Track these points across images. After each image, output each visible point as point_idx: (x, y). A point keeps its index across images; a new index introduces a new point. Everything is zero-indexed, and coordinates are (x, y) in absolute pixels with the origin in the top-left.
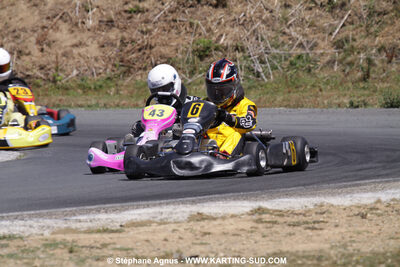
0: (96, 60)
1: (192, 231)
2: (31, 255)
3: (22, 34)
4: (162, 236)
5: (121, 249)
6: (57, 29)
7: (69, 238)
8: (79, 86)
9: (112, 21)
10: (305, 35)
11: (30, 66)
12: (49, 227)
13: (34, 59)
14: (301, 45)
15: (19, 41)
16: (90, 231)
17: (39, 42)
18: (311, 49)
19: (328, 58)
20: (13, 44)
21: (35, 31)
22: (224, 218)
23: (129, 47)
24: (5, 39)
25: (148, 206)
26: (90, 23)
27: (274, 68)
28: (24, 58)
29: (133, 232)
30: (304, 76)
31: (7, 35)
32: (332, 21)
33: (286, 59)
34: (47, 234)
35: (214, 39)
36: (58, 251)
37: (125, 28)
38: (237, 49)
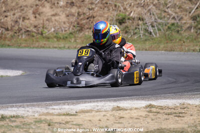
0: (64, 23)
1: (114, 116)
2: (28, 127)
3: (25, 9)
4: (98, 118)
5: (76, 125)
6: (43, 6)
7: (48, 118)
8: (55, 37)
9: (73, 3)
10: (176, 13)
11: (29, 25)
12: (37, 112)
13: (31, 22)
14: (174, 18)
15: (23, 12)
16: (59, 115)
17: (34, 13)
18: (180, 20)
19: (188, 25)
20: (20, 14)
21: (32, 7)
22: (131, 109)
23: (82, 17)
24: (16, 11)
25: (91, 102)
26: (61, 3)
27: (159, 30)
28: (26, 21)
29: (82, 116)
30: (175, 35)
31: (17, 9)
32: (191, 6)
33: (166, 25)
34: (36, 115)
35: (127, 13)
36: (42, 125)
37: (80, 7)
38: (140, 19)
